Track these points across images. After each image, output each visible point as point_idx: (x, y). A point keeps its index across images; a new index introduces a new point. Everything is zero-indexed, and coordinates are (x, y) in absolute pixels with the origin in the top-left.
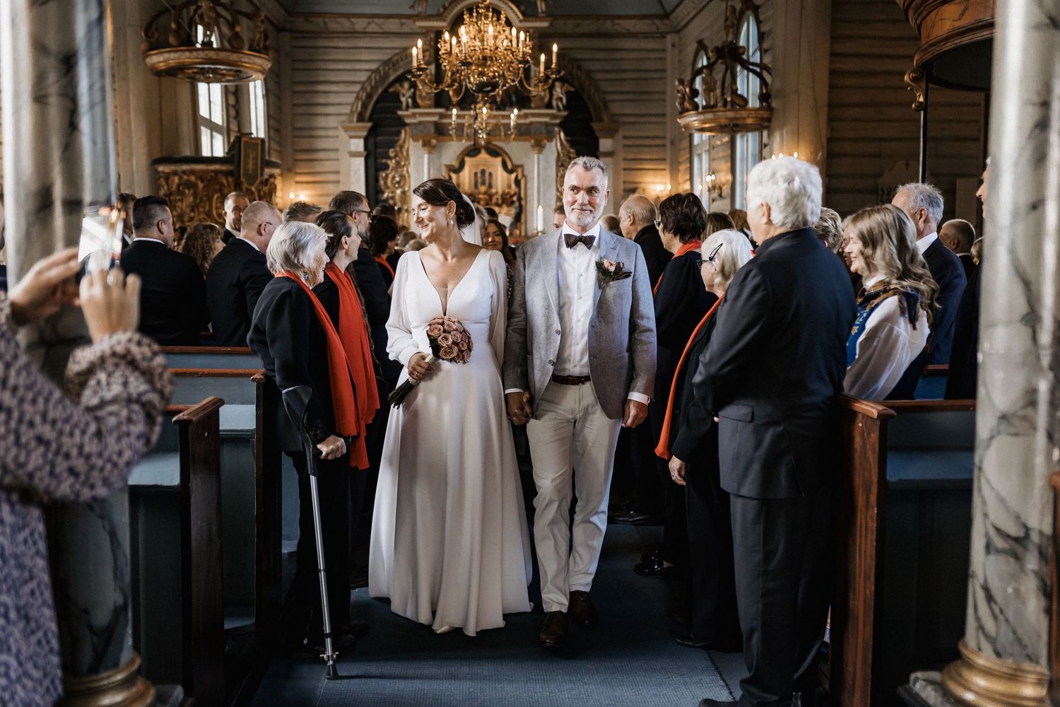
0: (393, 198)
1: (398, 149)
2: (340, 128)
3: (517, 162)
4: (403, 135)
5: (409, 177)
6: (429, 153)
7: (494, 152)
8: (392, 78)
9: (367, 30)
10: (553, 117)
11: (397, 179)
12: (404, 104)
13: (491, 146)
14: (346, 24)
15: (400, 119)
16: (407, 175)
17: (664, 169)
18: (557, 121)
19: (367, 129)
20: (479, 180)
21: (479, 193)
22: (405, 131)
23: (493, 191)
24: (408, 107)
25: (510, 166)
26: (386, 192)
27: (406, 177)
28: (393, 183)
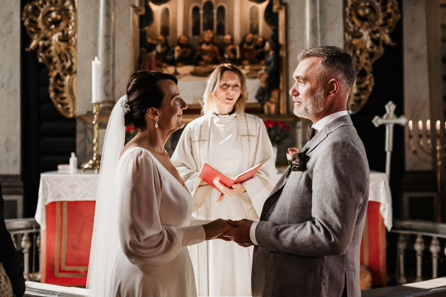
0: (45, 49)
20: (202, 20)
26: (35, 39)
27: (71, 11)
28: (47, 22)
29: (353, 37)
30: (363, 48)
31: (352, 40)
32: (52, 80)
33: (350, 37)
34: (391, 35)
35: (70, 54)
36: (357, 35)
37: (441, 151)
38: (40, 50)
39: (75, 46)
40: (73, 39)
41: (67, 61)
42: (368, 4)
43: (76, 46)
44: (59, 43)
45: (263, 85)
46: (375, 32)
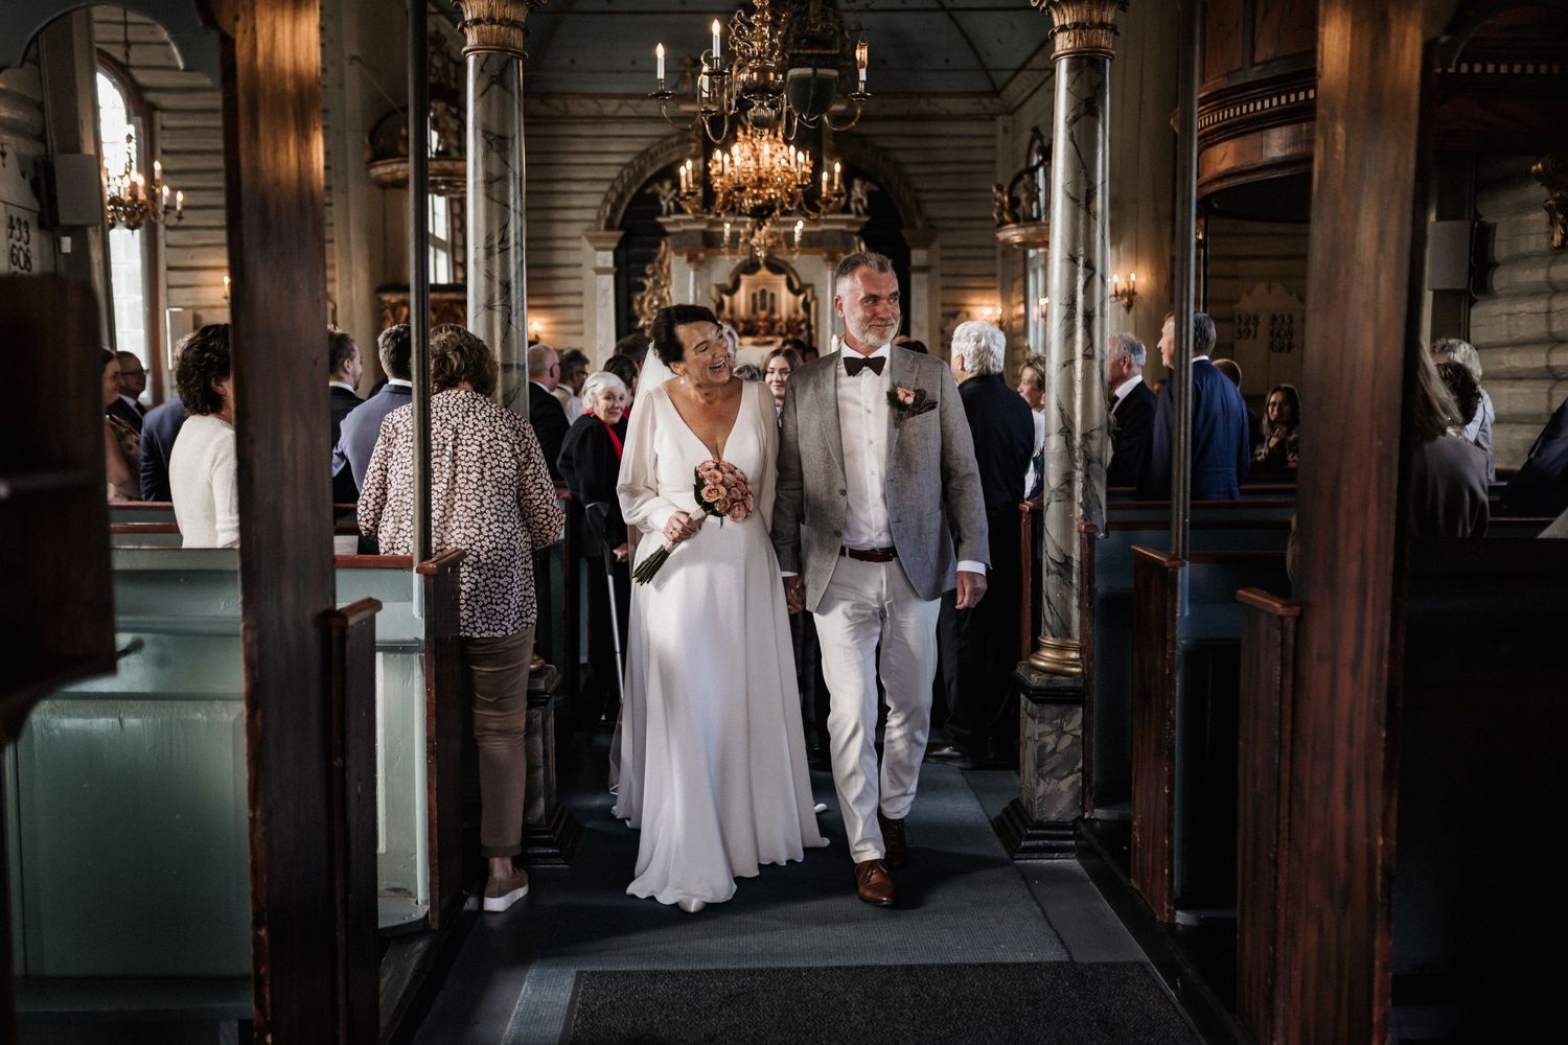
1: (657, 265)
2: (584, 239)
3: (805, 280)
4: (663, 247)
6: (696, 270)
7: (776, 267)
8: (649, 174)
9: (618, 114)
10: (850, 223)
12: (665, 208)
13: (773, 261)
14: (591, 107)
15: (660, 225)
16: (667, 298)
17: (994, 288)
18: (857, 229)
19: (617, 240)
20: (759, 303)
21: (759, 320)
22: (666, 242)
23: (777, 316)
24: (669, 213)
25: (796, 285)
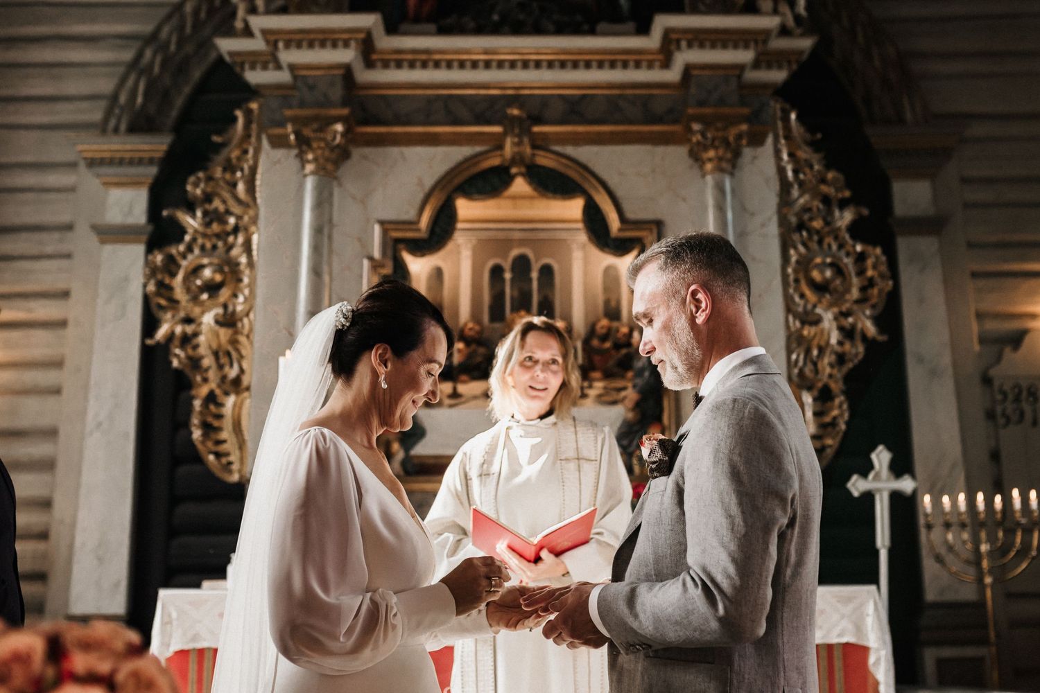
0: (186, 340)
1: (219, 173)
3: (637, 212)
4: (239, 128)
5: (251, 264)
6: (322, 170)
7: (557, 180)
11: (207, 273)
13: (544, 160)
16: (243, 260)
18: (778, 76)
19: (156, 158)
20: (509, 291)
22: (248, 113)
25: (615, 226)
26: (166, 321)
27: (242, 267)
28: (193, 288)
29: (803, 323)
30: (823, 343)
31: (802, 328)
32: (197, 404)
33: (798, 324)
34: (877, 320)
35: (238, 350)
36: (811, 319)
37: (990, 553)
38: (176, 342)
39: (248, 337)
40: (246, 321)
41: (231, 365)
42: (829, 260)
43: (251, 337)
44: (217, 328)
45: (630, 415)
46: (846, 314)
